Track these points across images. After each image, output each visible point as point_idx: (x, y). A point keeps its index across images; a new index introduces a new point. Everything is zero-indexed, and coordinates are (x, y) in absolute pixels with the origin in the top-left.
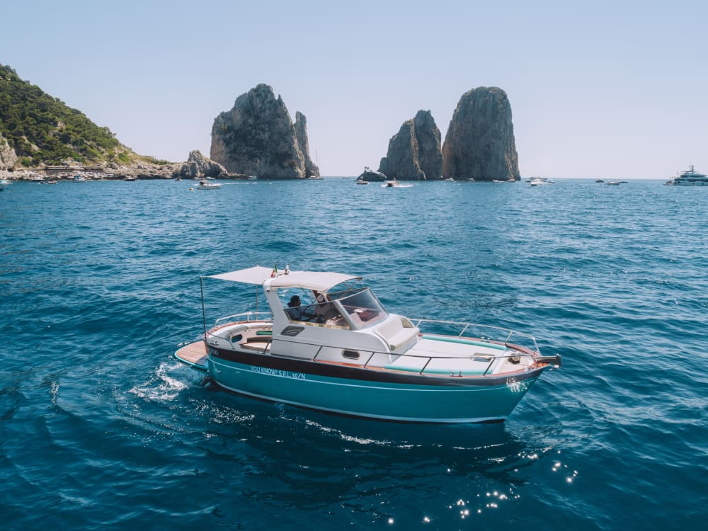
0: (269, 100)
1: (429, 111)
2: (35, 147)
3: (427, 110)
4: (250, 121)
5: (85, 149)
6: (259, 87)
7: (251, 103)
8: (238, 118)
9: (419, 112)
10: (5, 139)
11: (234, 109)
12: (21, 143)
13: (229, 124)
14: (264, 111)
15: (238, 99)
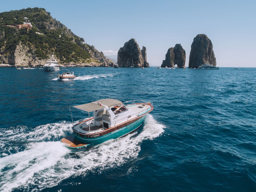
0: (133, 43)
1: (180, 44)
2: (65, 59)
3: (179, 44)
4: (128, 50)
5: (77, 59)
6: (131, 39)
7: (129, 44)
8: (125, 49)
9: (176, 45)
10: (56, 57)
11: (124, 47)
12: (62, 58)
13: (122, 51)
14: (132, 47)
15: (125, 43)
